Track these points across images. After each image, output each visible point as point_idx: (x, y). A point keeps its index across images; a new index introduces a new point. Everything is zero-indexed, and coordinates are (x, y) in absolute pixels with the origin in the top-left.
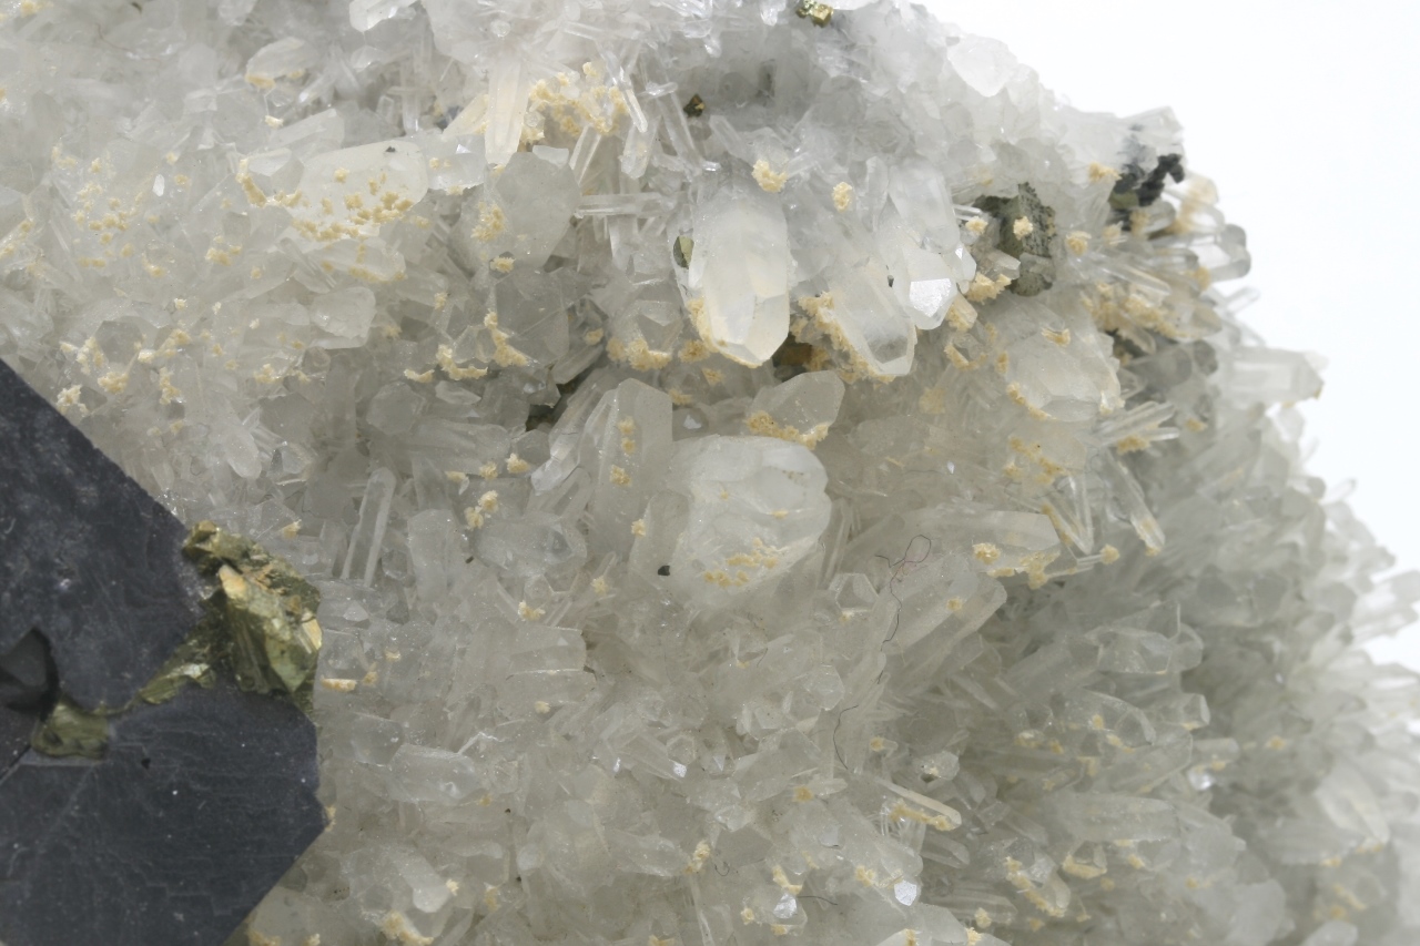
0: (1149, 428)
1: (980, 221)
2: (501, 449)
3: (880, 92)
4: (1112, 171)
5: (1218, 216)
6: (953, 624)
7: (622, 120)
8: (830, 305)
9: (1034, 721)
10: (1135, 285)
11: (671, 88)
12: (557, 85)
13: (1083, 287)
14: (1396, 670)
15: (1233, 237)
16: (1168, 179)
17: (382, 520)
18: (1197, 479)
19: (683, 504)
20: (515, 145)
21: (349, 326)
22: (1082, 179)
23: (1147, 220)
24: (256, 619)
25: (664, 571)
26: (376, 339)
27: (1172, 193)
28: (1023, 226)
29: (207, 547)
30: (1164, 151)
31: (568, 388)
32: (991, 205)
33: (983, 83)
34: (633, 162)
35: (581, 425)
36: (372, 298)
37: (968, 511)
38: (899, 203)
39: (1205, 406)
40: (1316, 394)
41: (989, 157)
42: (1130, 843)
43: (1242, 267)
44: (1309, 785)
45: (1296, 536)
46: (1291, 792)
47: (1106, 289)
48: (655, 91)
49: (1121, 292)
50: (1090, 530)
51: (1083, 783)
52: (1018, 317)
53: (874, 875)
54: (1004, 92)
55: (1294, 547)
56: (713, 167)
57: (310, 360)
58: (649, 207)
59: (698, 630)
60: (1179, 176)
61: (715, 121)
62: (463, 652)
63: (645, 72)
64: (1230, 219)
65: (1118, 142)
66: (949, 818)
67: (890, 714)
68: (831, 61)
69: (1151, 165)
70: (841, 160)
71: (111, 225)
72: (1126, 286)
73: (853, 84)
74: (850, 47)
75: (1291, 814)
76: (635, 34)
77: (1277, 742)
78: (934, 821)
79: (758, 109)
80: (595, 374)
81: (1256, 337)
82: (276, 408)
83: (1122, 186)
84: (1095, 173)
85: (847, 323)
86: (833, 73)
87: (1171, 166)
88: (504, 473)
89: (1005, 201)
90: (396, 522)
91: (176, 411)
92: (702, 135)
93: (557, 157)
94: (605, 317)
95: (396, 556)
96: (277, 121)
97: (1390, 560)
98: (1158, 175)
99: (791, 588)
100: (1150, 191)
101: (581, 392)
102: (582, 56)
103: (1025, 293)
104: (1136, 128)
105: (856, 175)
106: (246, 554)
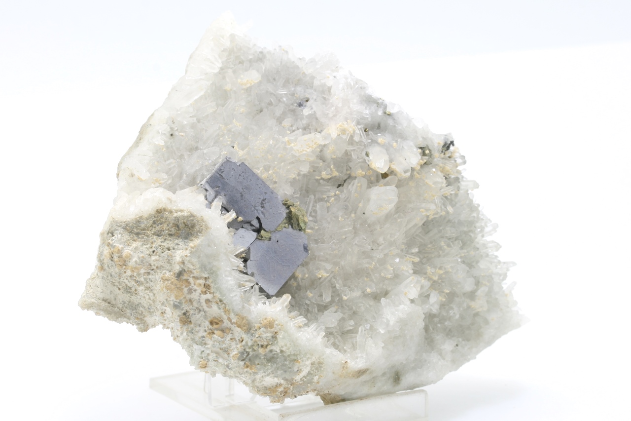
0: (450, 191)
1: (420, 150)
2: (333, 191)
3: (400, 128)
4: (442, 144)
5: (460, 154)
6: (416, 225)
7: (354, 131)
8: (394, 164)
9: (431, 243)
10: (446, 164)
11: (362, 126)
12: (344, 124)
13: (436, 165)
14: (493, 242)
15: (463, 157)
16: (451, 146)
17: (311, 205)
18: (456, 203)
19: (369, 200)
20: (336, 135)
21: (305, 169)
22: (436, 145)
23: (448, 154)
24: (297, 215)
25: (364, 213)
26: (309, 172)
27: (452, 148)
28: (427, 152)
29: (288, 203)
30: (451, 140)
31: (345, 181)
32: (421, 148)
33: (419, 125)
34: (356, 139)
35: (348, 187)
36: (309, 163)
37: (418, 204)
38: (405, 147)
39: (459, 188)
40: (478, 188)
41: (421, 139)
42: (449, 267)
43: (465, 163)
44: (477, 262)
45: (475, 214)
46: (474, 264)
47: (441, 165)
48: (359, 127)
49: (444, 165)
50: (440, 208)
51: (439, 256)
52: (426, 169)
53: (405, 267)
54: (423, 128)
55: (474, 217)
56: (370, 141)
57: (299, 175)
58: (358, 148)
59: (369, 226)
60: (453, 145)
61: (370, 132)
62: (328, 227)
63: (358, 123)
64: (462, 154)
65: (443, 138)
66: (417, 260)
67: (405, 241)
68: (390, 122)
69: (449, 142)
70: (393, 140)
71: (262, 149)
72: (445, 164)
73: (395, 126)
74: (394, 119)
75: (474, 267)
76: (355, 116)
77: (472, 253)
78: (414, 260)
79: (378, 131)
80: (348, 180)
81: (466, 178)
82: (293, 182)
83: (444, 146)
84: (439, 143)
85: (398, 168)
86: (391, 124)
87: (452, 143)
88: (335, 195)
89: (423, 148)
90: (313, 206)
91: (275, 182)
92: (367, 135)
93: (344, 137)
94: (351, 168)
95: (315, 211)
96: (289, 132)
97: (491, 221)
98: (450, 144)
99: (388, 217)
100: (448, 148)
101: (347, 182)
102: (346, 119)
103: (427, 165)
104: (446, 135)
105: (397, 142)
106: (294, 205)
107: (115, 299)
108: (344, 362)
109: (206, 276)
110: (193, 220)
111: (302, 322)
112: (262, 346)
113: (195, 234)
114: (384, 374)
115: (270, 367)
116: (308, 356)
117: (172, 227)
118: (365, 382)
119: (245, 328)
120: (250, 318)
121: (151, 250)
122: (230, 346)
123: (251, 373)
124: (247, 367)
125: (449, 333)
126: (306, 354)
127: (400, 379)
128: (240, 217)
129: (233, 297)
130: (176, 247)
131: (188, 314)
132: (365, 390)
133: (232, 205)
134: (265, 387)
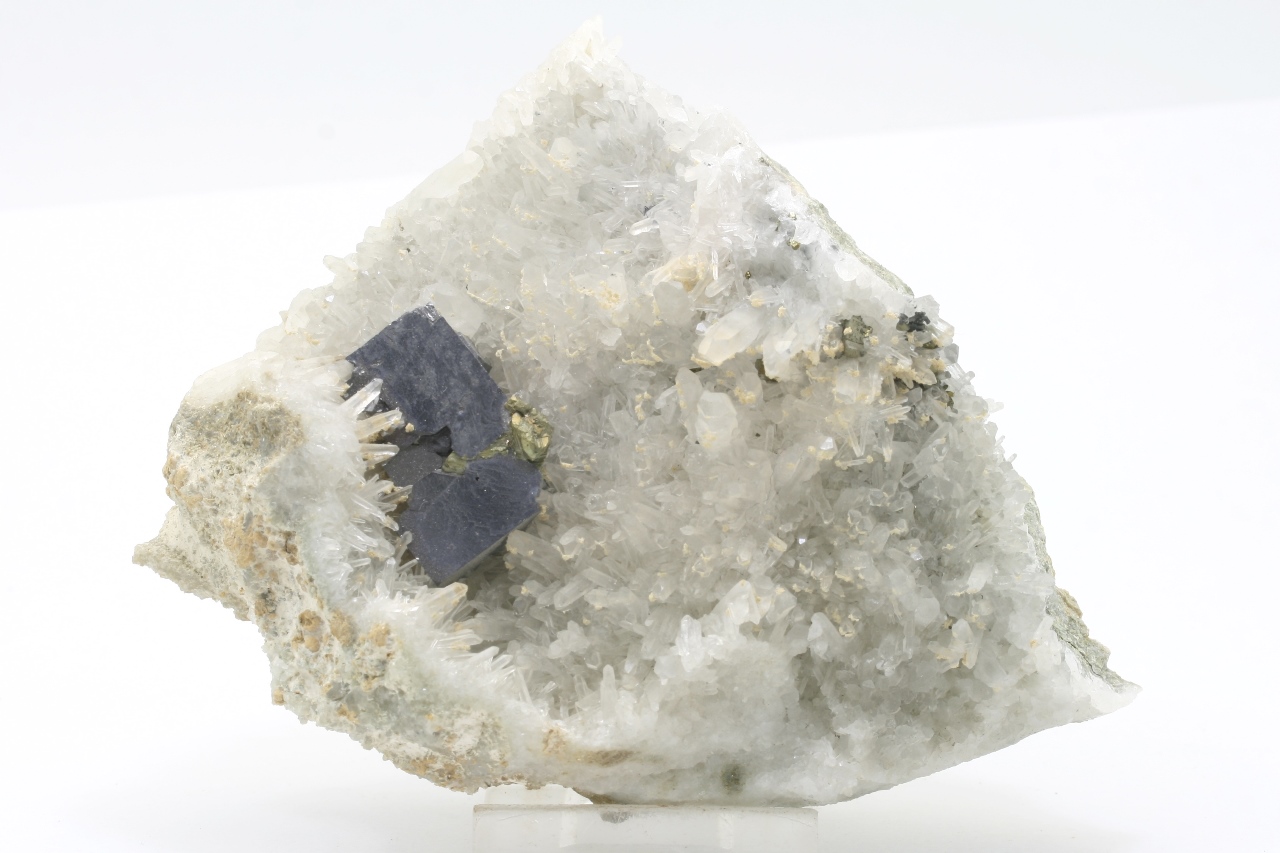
4: (896, 317)
11: (738, 266)
13: (879, 359)
16: (925, 322)
19: (697, 416)
24: (520, 432)
25: (697, 443)
27: (926, 327)
29: (511, 405)
30: (919, 311)
48: (731, 267)
60: (928, 321)
63: (731, 260)
74: (808, 259)
83: (901, 322)
84: (888, 316)
86: (797, 268)
87: (922, 316)
98: (918, 319)
100: (918, 326)
106: (529, 411)
107: (194, 553)
108: (546, 731)
109: (287, 529)
110: (278, 421)
111: (467, 641)
112: (367, 677)
113: (277, 447)
114: (700, 767)
115: (385, 719)
116: (457, 708)
117: (248, 430)
118: (652, 776)
119: (344, 637)
120: (357, 620)
121: (215, 469)
122: (325, 668)
123: (352, 726)
124: (343, 713)
125: (871, 705)
126: (452, 704)
127: (741, 782)
128: (409, 424)
129: (330, 576)
130: (248, 468)
131: (270, 597)
132: (650, 793)
133: (400, 399)
134: (408, 757)
